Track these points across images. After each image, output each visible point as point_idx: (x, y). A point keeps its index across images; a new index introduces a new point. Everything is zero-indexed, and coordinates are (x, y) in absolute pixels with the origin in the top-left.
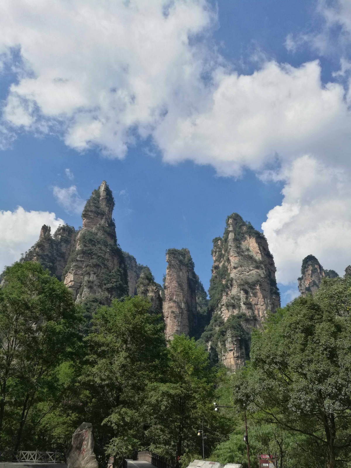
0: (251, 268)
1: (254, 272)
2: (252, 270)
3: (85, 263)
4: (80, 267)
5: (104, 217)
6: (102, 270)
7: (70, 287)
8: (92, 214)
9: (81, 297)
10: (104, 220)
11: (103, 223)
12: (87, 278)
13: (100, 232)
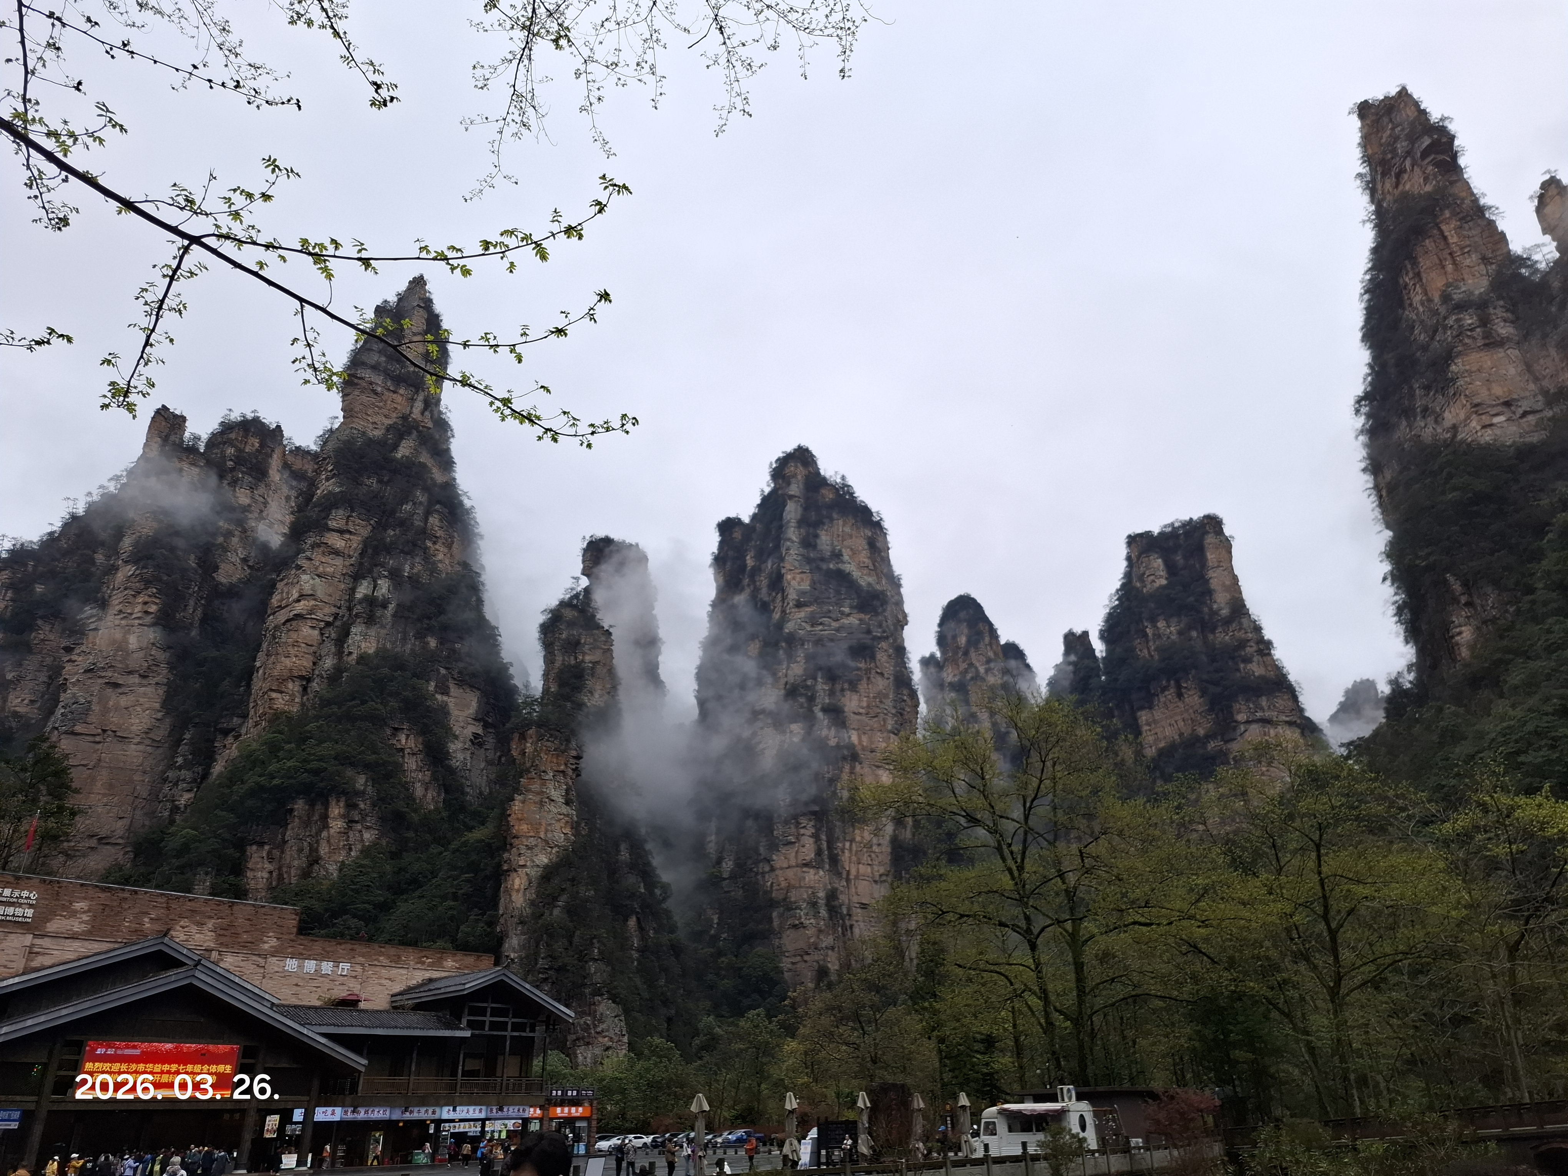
0: (847, 610)
1: (853, 620)
2: (849, 615)
3: (356, 542)
4: (336, 553)
5: (421, 397)
6: (418, 568)
7: (298, 617)
8: (378, 379)
9: (340, 653)
10: (419, 405)
11: (416, 413)
12: (363, 590)
13: (404, 443)
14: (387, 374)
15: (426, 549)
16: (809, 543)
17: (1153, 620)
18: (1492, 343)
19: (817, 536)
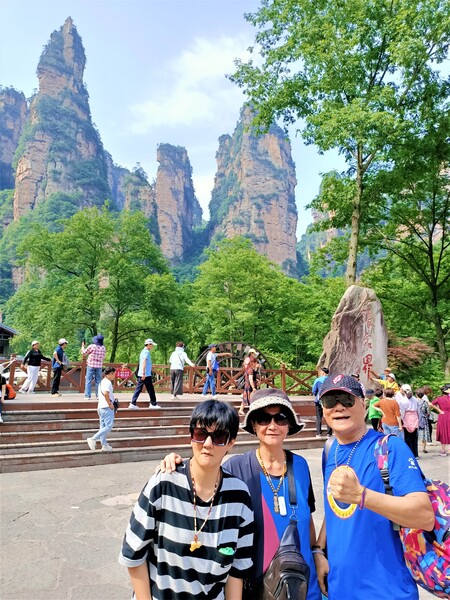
0: (268, 178)
1: (271, 183)
2: (269, 180)
3: (46, 145)
4: (40, 151)
5: (72, 78)
6: (73, 158)
7: (27, 178)
8: (53, 70)
9: (43, 193)
10: (71, 83)
11: (70, 87)
12: (51, 167)
13: (66, 101)
14: (57, 68)
15: (76, 149)
16: (254, 148)
19: (257, 144)
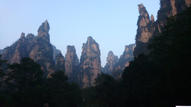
0: (94, 54)
3: (38, 48)
4: (36, 49)
5: (46, 33)
6: (44, 51)
7: (32, 56)
9: (36, 59)
12: (38, 53)
13: (44, 38)
14: (42, 30)
15: (45, 49)
16: (90, 46)
17: (127, 55)
18: (145, 32)
